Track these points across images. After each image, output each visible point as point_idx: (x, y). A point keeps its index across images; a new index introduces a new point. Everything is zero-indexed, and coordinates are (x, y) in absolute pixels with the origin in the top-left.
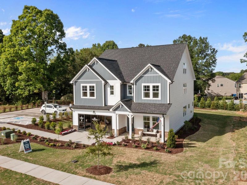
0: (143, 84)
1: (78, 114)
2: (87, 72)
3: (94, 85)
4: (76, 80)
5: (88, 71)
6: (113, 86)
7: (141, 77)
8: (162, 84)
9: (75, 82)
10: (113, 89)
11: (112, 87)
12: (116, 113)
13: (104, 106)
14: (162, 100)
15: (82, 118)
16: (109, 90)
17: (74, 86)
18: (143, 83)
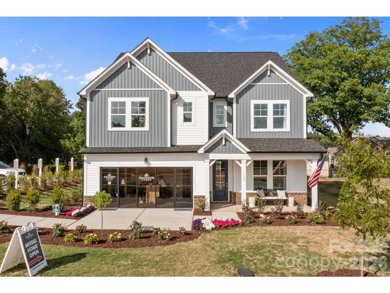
0: (253, 102)
1: (101, 168)
2: (126, 70)
3: (146, 100)
4: (93, 89)
5: (131, 68)
6: (190, 104)
7: (249, 87)
8: (293, 101)
9: (91, 93)
10: (190, 110)
11: (188, 106)
12: (210, 158)
13: (169, 145)
14: (293, 132)
15: (110, 177)
16: (180, 111)
17: (88, 102)
18: (253, 99)
